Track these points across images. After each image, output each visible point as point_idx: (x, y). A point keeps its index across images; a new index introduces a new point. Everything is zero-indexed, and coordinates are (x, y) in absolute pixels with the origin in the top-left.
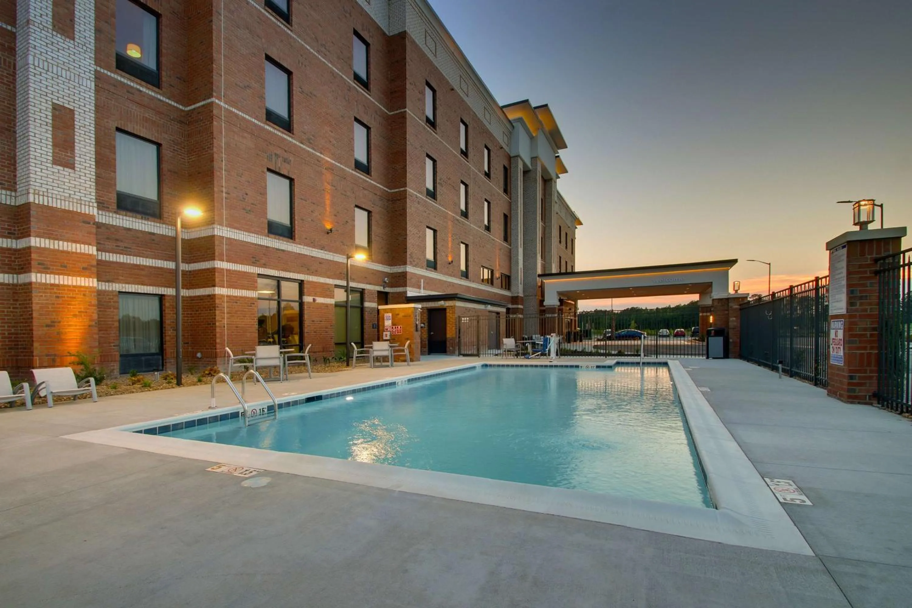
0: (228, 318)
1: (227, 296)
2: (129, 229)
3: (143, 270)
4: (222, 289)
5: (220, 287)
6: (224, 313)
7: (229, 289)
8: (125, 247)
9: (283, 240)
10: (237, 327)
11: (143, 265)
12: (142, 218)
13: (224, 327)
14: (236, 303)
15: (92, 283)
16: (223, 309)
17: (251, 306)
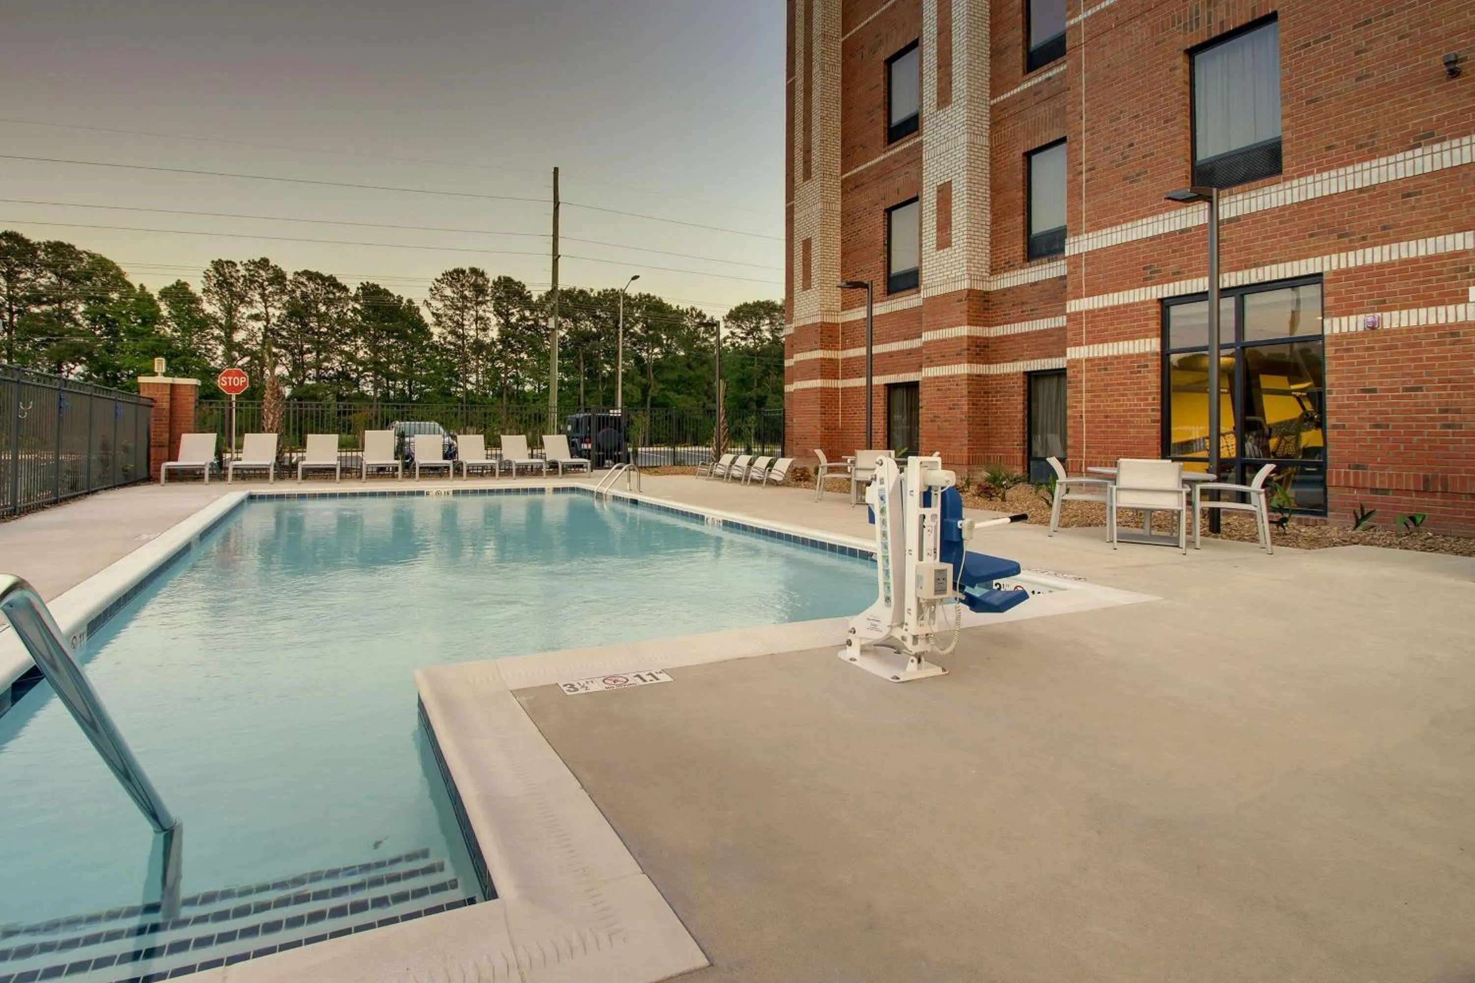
0: (1088, 401)
1: (1088, 360)
2: (1036, 284)
3: (1051, 335)
4: (1077, 348)
5: (1076, 345)
6: (1082, 392)
7: (1091, 346)
8: (1032, 310)
9: (1231, 194)
10: (1106, 417)
11: (1052, 329)
12: (1049, 261)
13: (1081, 417)
14: (1106, 369)
15: (963, 369)
16: (1079, 385)
17: (1140, 372)
